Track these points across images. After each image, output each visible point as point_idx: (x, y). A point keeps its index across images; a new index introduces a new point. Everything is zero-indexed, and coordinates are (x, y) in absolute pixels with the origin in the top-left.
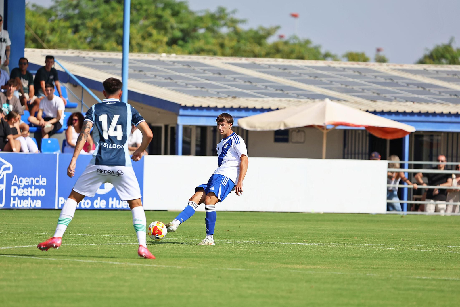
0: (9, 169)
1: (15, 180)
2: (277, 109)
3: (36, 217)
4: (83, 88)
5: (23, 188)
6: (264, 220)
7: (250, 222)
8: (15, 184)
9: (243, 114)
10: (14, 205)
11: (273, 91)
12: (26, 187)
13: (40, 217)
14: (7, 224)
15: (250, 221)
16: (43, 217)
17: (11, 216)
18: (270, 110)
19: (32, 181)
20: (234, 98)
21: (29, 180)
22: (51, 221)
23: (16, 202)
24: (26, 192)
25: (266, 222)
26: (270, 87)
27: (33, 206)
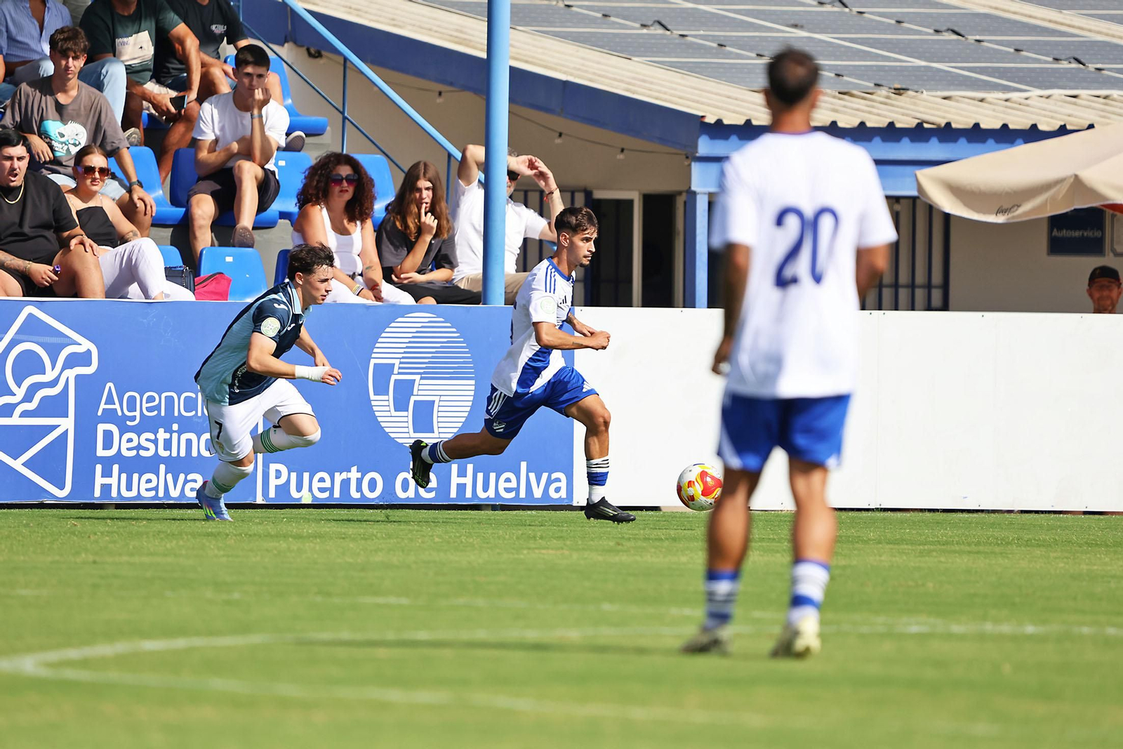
0: (84, 359)
1: (110, 398)
2: (1063, 131)
3: (193, 535)
4: (346, 59)
5: (139, 430)
6: (1028, 543)
7: (978, 552)
8: (110, 416)
9: (933, 150)
10: (106, 488)
11: (1045, 62)
12: (148, 425)
13: (208, 535)
14: (95, 562)
15: (973, 548)
16: (219, 533)
17: (102, 533)
18: (1033, 134)
19: (170, 401)
20: (899, 91)
21: (161, 399)
22: (251, 550)
23: (113, 481)
24: (150, 444)
25: (1038, 552)
26: (1033, 47)
27: (175, 493)
